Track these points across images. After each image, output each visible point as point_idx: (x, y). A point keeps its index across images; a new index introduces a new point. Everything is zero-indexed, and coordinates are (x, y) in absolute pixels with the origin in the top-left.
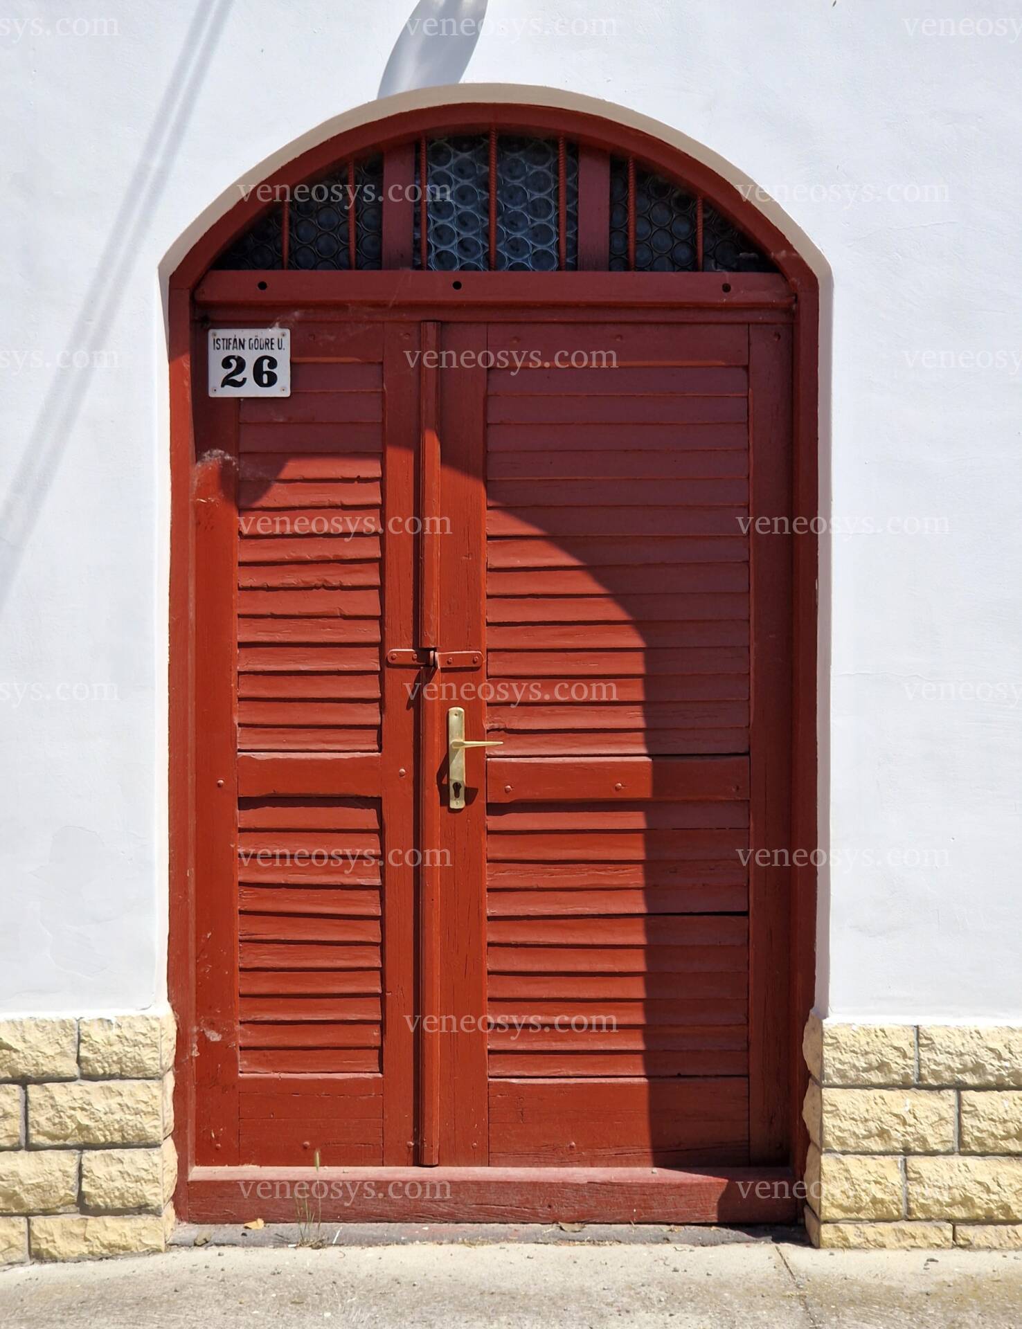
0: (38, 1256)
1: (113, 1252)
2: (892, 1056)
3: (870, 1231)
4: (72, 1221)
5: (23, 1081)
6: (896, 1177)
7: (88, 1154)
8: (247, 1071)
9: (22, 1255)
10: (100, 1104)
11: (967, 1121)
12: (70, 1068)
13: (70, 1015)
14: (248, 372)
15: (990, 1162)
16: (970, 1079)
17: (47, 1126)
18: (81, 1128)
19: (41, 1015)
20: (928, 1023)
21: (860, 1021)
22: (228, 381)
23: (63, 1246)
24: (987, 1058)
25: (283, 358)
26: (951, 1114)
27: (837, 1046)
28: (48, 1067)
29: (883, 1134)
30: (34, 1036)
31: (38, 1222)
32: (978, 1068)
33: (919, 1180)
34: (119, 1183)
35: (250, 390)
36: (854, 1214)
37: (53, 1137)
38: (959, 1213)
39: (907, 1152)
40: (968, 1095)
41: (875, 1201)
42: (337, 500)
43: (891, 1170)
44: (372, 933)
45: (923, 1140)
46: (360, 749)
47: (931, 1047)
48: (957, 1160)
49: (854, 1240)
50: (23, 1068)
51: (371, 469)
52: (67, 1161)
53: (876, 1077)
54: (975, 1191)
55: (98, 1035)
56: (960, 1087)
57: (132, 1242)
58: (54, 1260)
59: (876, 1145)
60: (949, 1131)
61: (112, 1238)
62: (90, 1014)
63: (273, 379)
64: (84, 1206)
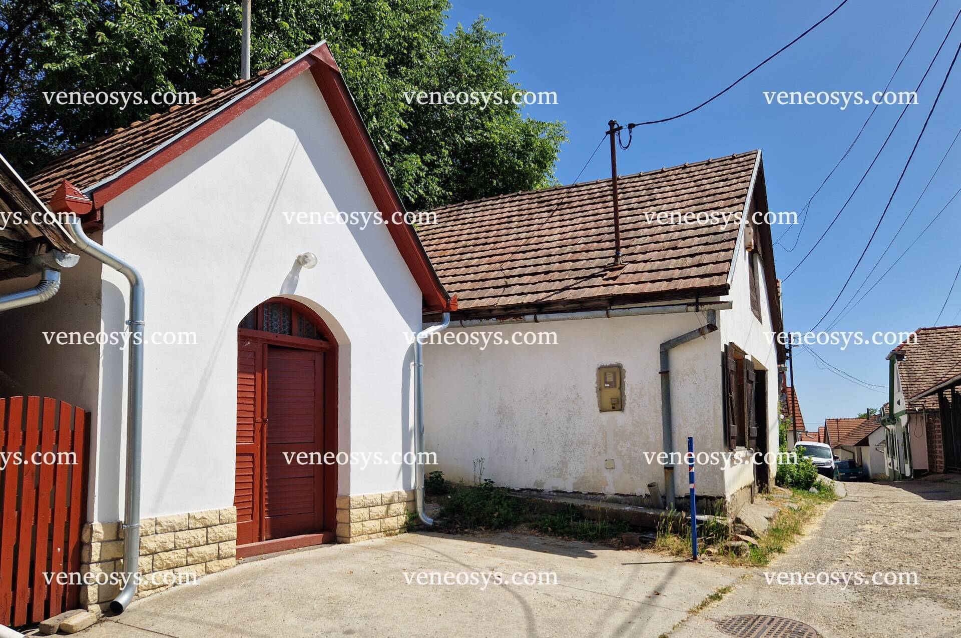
0: (208, 573)
2: (360, 501)
3: (358, 538)
4: (216, 562)
5: (207, 527)
10: (224, 531)
11: (371, 513)
12: (217, 522)
13: (217, 509)
15: (374, 521)
16: (371, 505)
19: (211, 509)
20: (366, 494)
23: (215, 569)
24: (373, 500)
26: (368, 512)
27: (353, 500)
28: (213, 522)
29: (359, 518)
32: (372, 502)
33: (365, 526)
36: (355, 535)
38: (370, 532)
39: (363, 521)
40: (371, 508)
41: (359, 532)
43: (360, 525)
45: (365, 518)
46: (249, 442)
47: (366, 499)
48: (369, 521)
49: (355, 540)
50: (208, 523)
52: (216, 546)
53: (358, 506)
54: (372, 528)
55: (224, 513)
57: (230, 565)
58: (212, 573)
59: (358, 520)
60: (368, 516)
61: (226, 564)
62: (221, 508)
64: (219, 557)
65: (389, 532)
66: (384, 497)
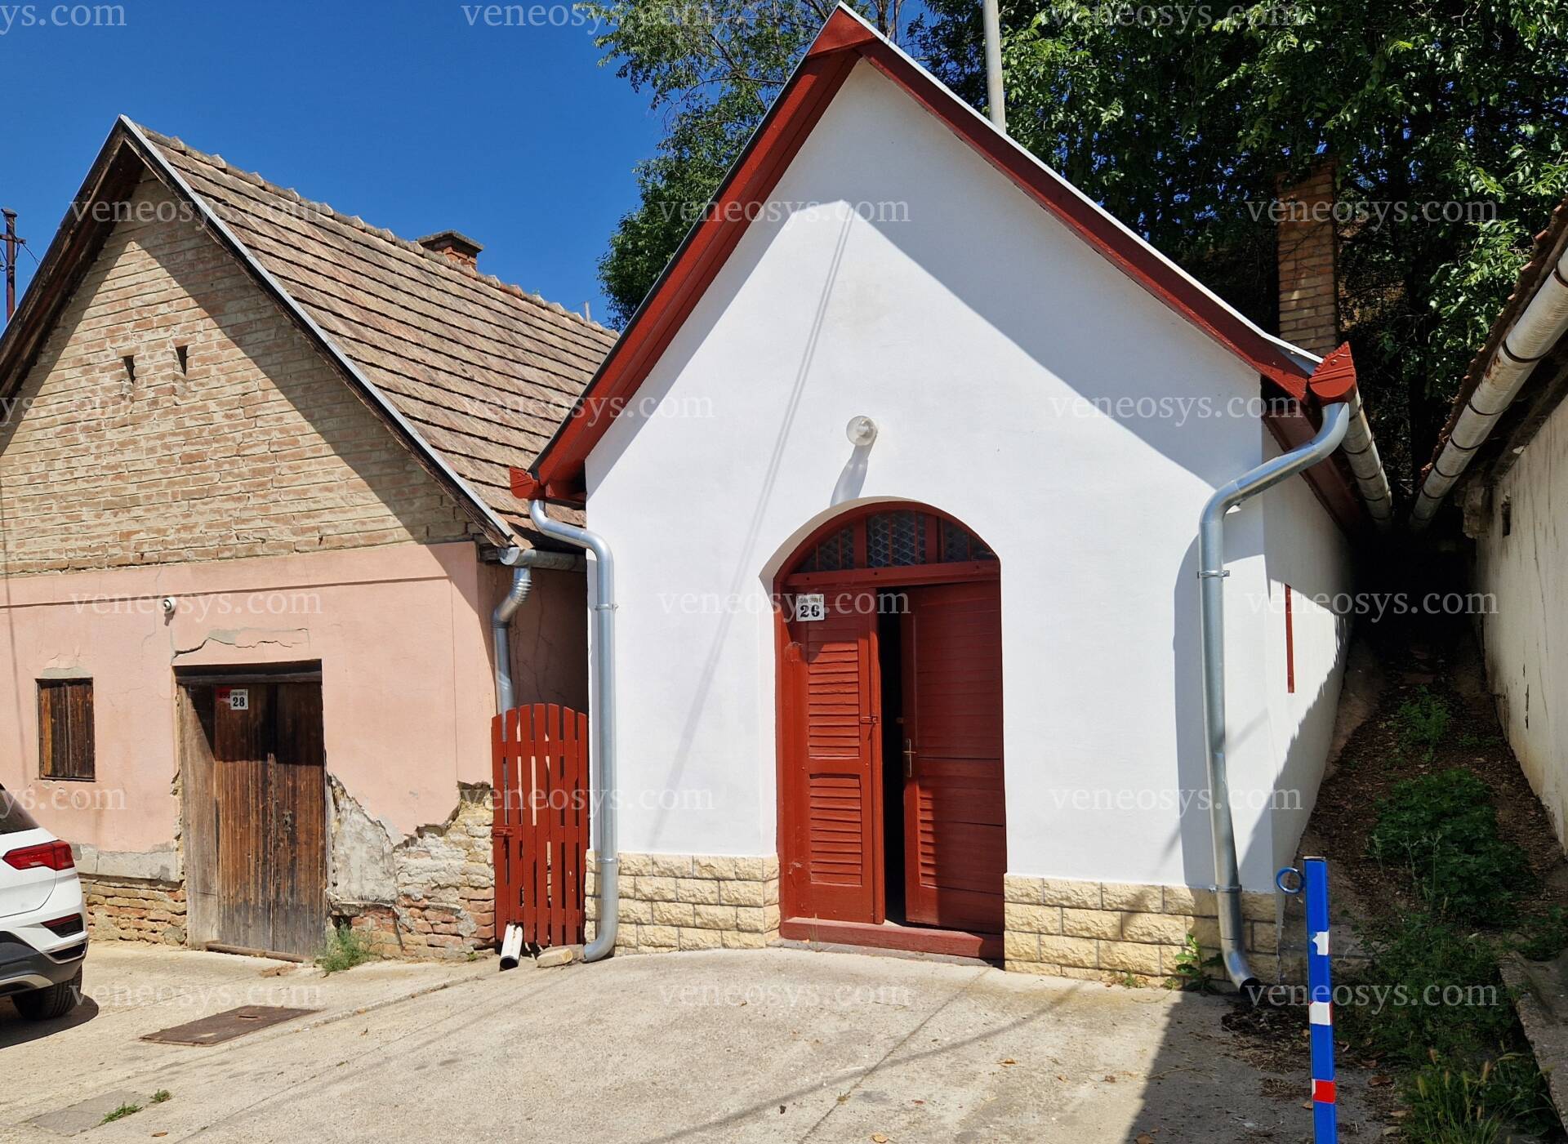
0: (725, 946)
2: (1031, 891)
4: (735, 933)
6: (1035, 943)
7: (739, 908)
9: (719, 944)
12: (733, 876)
13: (732, 856)
16: (1065, 903)
17: (725, 897)
18: (736, 899)
19: (724, 855)
20: (1047, 877)
21: (1019, 875)
23: (731, 943)
24: (1071, 894)
29: (1029, 924)
30: (721, 863)
31: (724, 933)
32: (1068, 899)
37: (727, 901)
40: (1066, 910)
42: (842, 659)
45: (1046, 929)
46: (853, 756)
48: (1062, 938)
50: (717, 875)
51: (854, 647)
52: (732, 910)
53: (1026, 899)
55: (741, 865)
56: (1062, 906)
58: (729, 947)
59: (1027, 929)
60: (1057, 925)
62: (739, 856)
65: (1128, 976)
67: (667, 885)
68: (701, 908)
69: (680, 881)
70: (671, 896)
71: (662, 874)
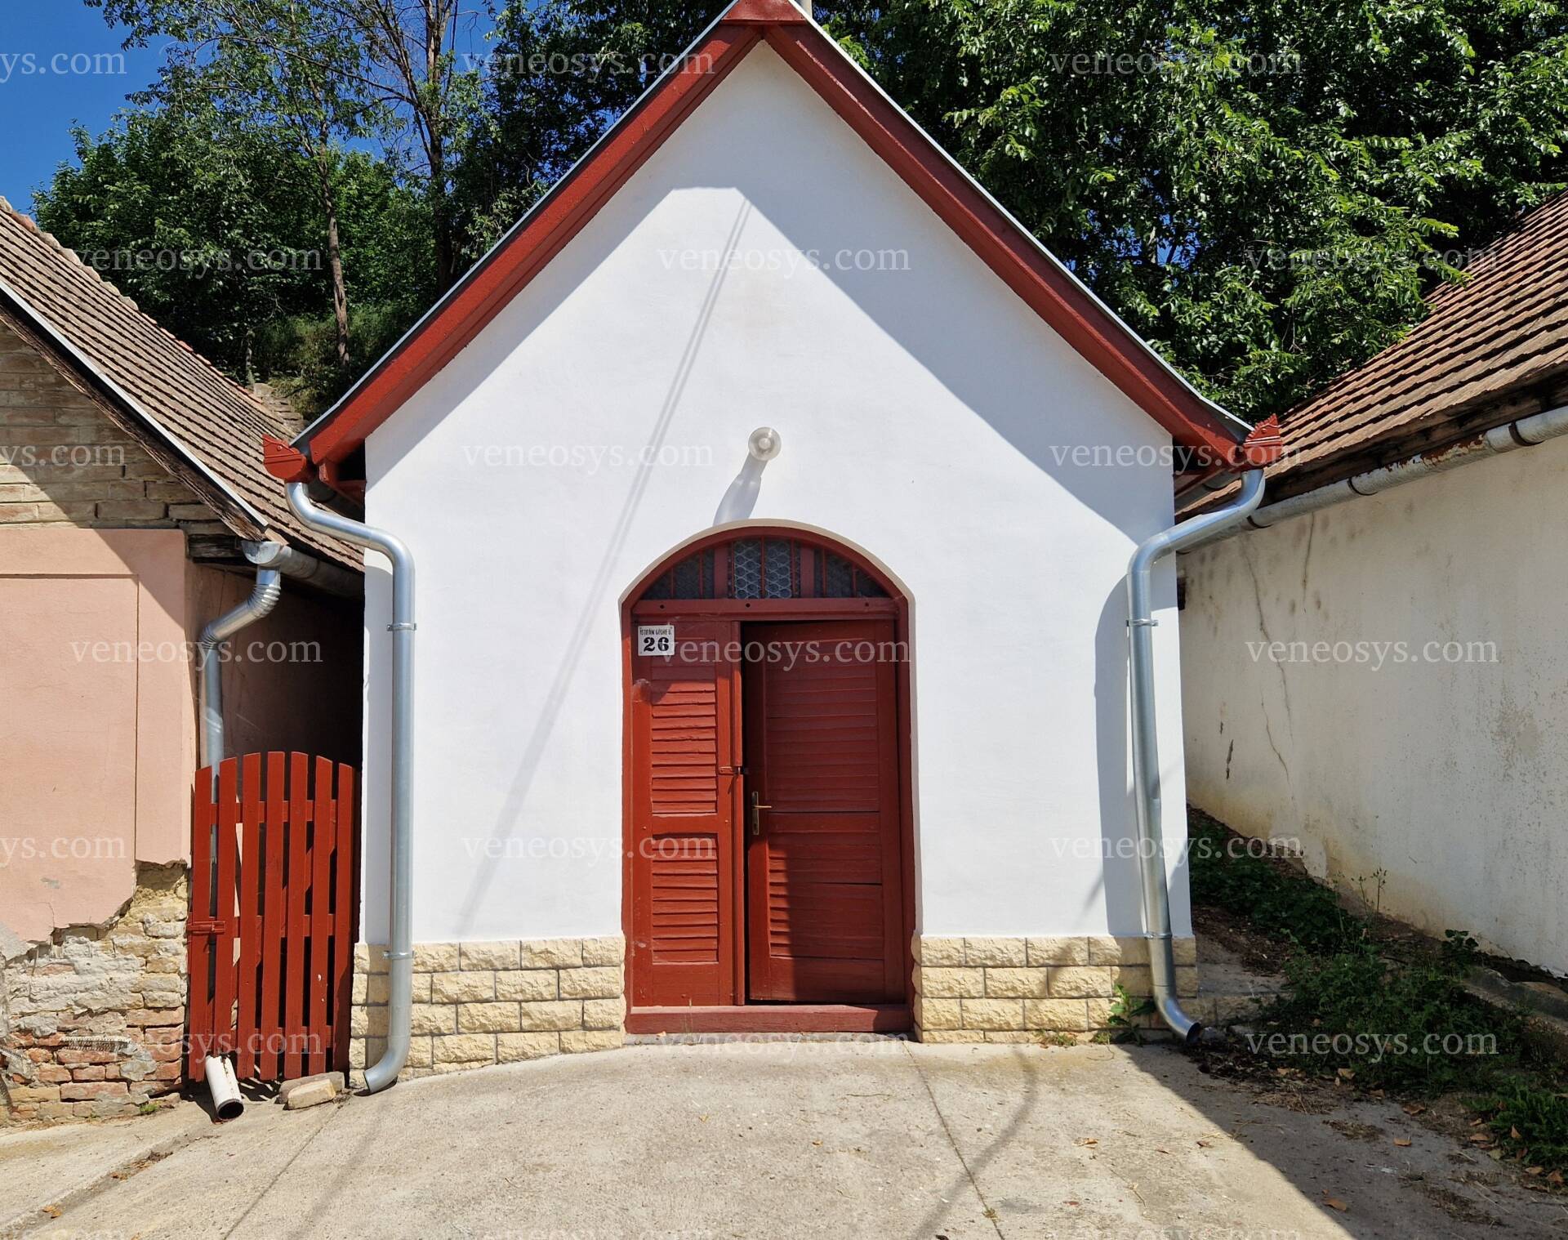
0: (564, 1051)
1: (598, 1048)
2: (954, 953)
3: (946, 1035)
4: (579, 1034)
5: (557, 968)
6: (957, 1009)
7: (586, 1002)
8: (658, 962)
9: (556, 1050)
10: (592, 979)
11: (989, 983)
12: (579, 961)
13: (578, 937)
14: (656, 645)
15: (1000, 1001)
16: (989, 963)
17: (568, 989)
18: (584, 990)
19: (565, 938)
20: (968, 936)
21: (937, 936)
22: (647, 649)
23: (576, 1046)
24: (996, 952)
25: (671, 637)
26: (981, 979)
27: (927, 948)
28: (568, 962)
29: (950, 989)
30: (563, 947)
31: (563, 1034)
32: (993, 958)
33: (967, 1011)
34: (601, 1016)
35: (657, 652)
36: (938, 1026)
37: (570, 994)
38: (987, 1026)
39: (962, 997)
40: (989, 970)
41: (947, 1020)
42: (696, 701)
43: (954, 1006)
44: (713, 896)
45: (969, 992)
46: (707, 812)
47: (971, 948)
48: (985, 1001)
49: (938, 1039)
50: (557, 962)
51: (712, 687)
52: (577, 1005)
53: (946, 962)
54: (994, 1016)
55: (591, 946)
56: (985, 966)
57: (606, 1043)
58: (571, 1052)
59: (947, 994)
60: (980, 987)
61: (598, 1042)
62: (587, 937)
63: (667, 647)
64: (585, 1026)
65: (1057, 1035)
66: (1033, 948)
67: (482, 982)
68: (531, 1007)
69: (501, 974)
70: (488, 994)
71: (474, 968)
